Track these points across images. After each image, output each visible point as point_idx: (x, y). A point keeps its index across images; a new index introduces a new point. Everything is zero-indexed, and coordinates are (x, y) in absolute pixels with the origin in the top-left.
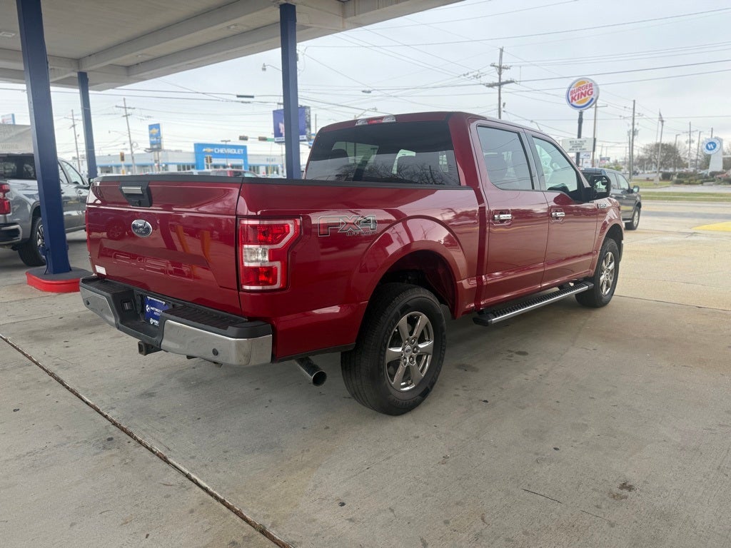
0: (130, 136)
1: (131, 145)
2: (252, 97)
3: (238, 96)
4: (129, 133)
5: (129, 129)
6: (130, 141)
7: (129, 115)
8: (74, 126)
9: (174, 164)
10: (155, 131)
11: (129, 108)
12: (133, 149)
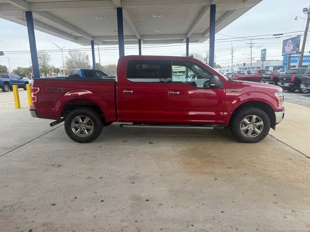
0: (251, 56)
1: (251, 59)
2: (282, 34)
3: (274, 35)
4: (251, 55)
5: (251, 52)
6: (251, 57)
7: (252, 46)
8: (232, 53)
9: (272, 66)
10: (264, 52)
11: (253, 43)
12: (252, 61)
